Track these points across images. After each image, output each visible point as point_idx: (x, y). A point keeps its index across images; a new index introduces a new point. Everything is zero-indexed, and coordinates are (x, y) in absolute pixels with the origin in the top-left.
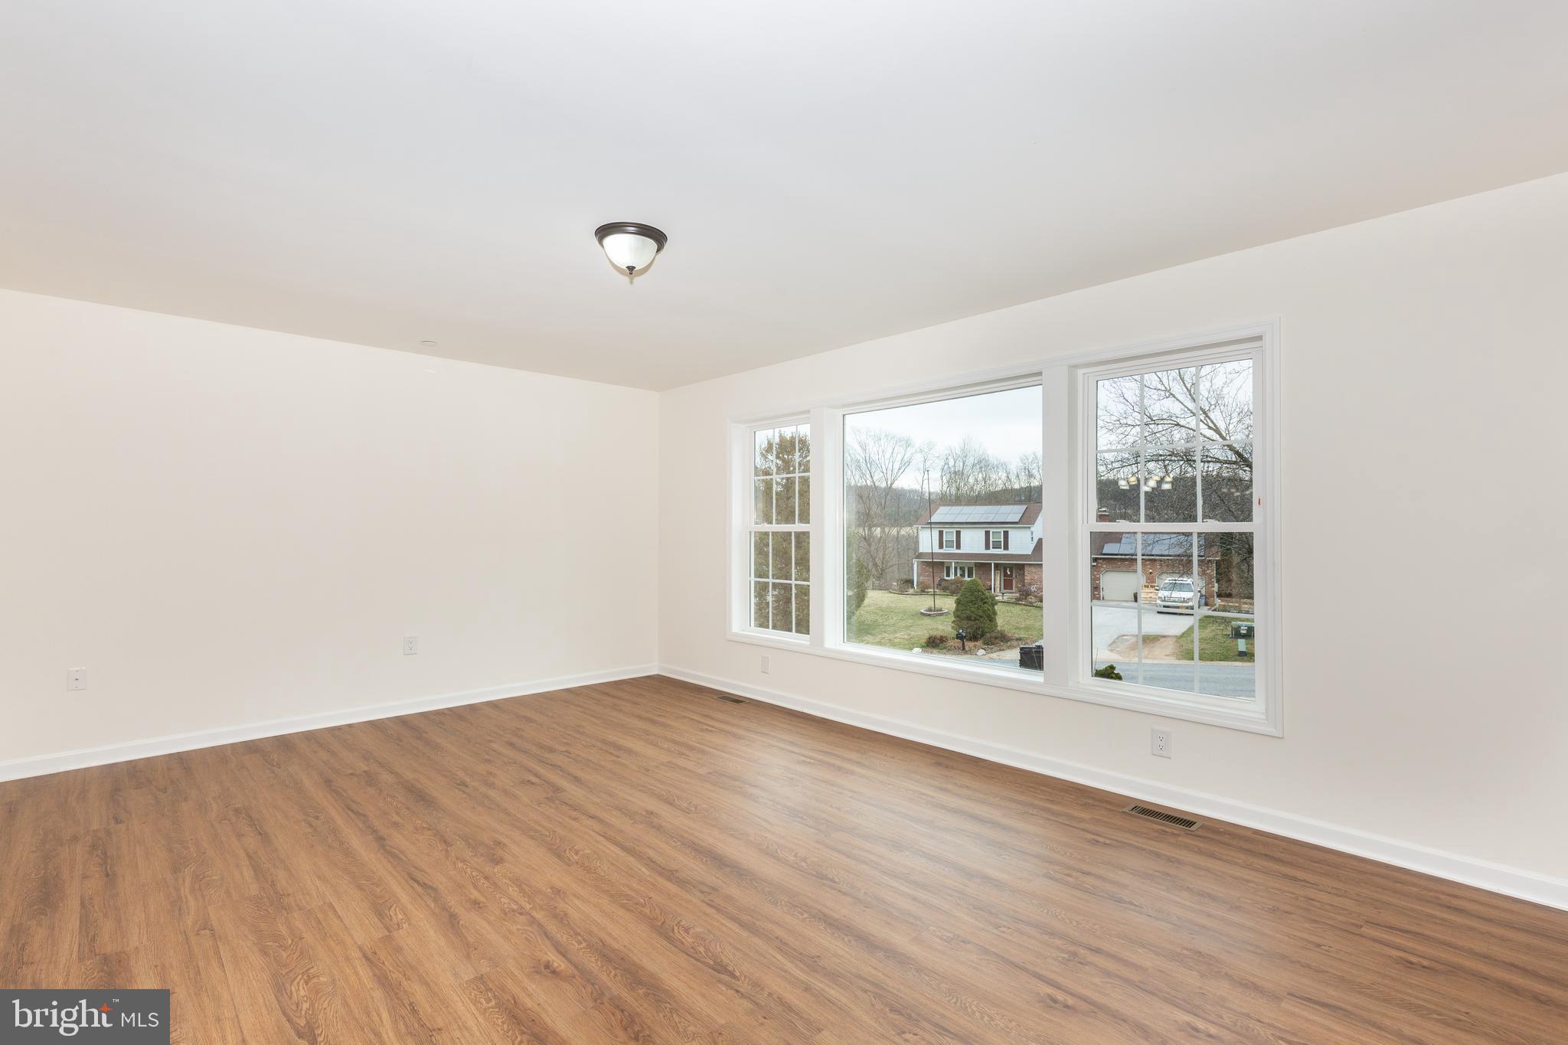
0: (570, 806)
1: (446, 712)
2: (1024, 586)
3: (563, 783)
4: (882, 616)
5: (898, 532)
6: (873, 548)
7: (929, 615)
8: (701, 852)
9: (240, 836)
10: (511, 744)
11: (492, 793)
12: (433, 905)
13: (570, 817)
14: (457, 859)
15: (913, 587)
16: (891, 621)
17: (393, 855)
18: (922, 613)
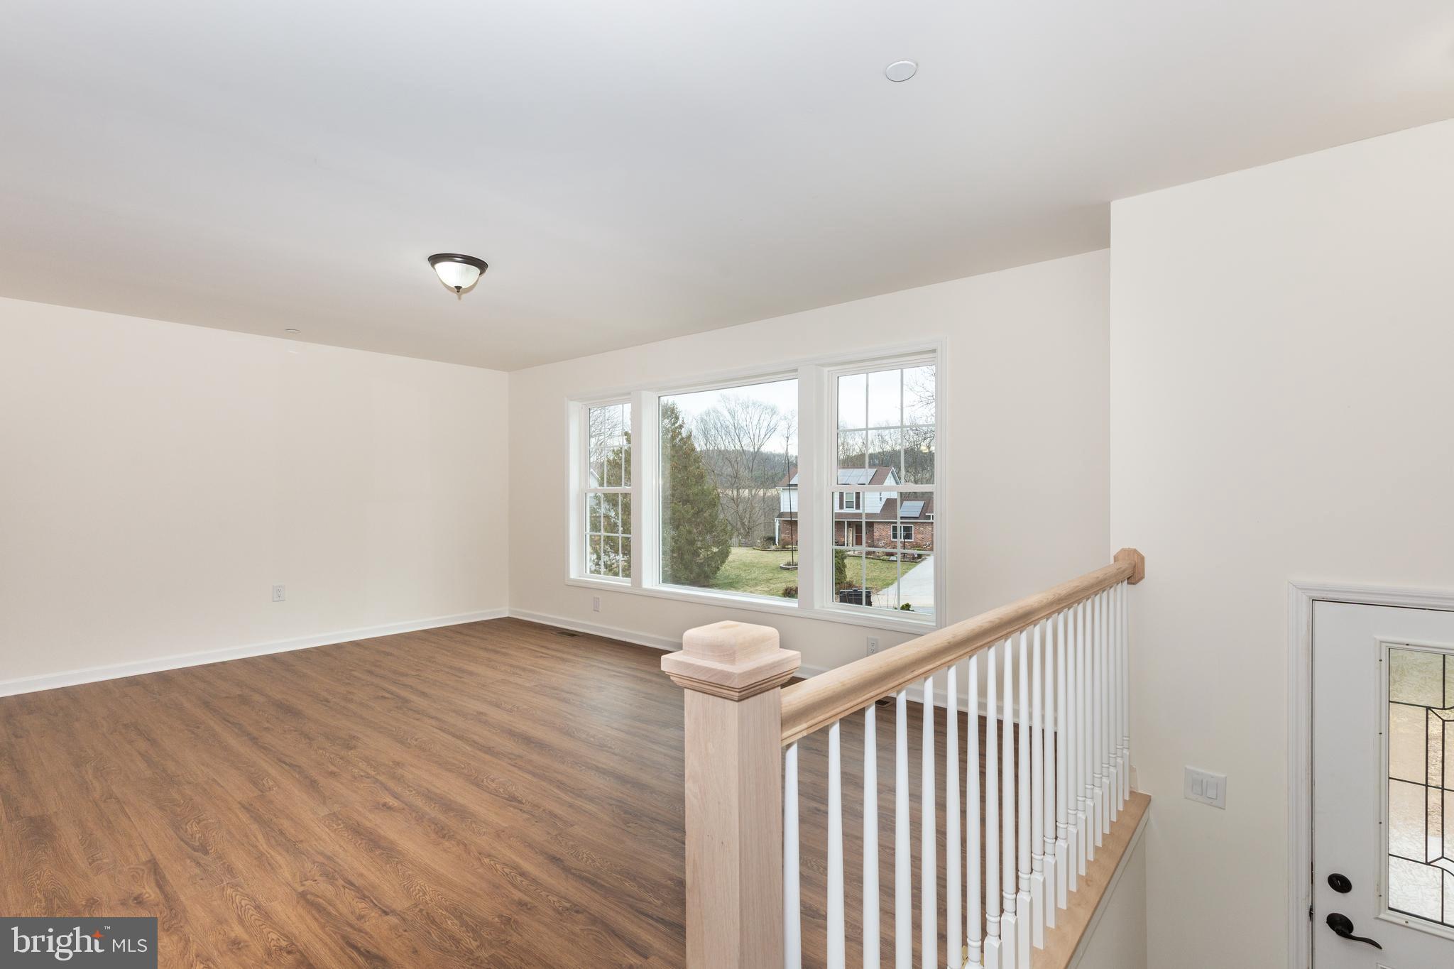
0: (415, 711)
1: (312, 650)
2: (873, 541)
3: (413, 697)
4: (745, 570)
5: (765, 494)
6: (741, 508)
7: (788, 569)
8: (515, 736)
9: (131, 742)
10: (370, 672)
11: (351, 706)
12: (297, 776)
13: (414, 719)
14: (318, 748)
15: (774, 544)
16: (754, 576)
17: (264, 749)
18: (781, 568)
